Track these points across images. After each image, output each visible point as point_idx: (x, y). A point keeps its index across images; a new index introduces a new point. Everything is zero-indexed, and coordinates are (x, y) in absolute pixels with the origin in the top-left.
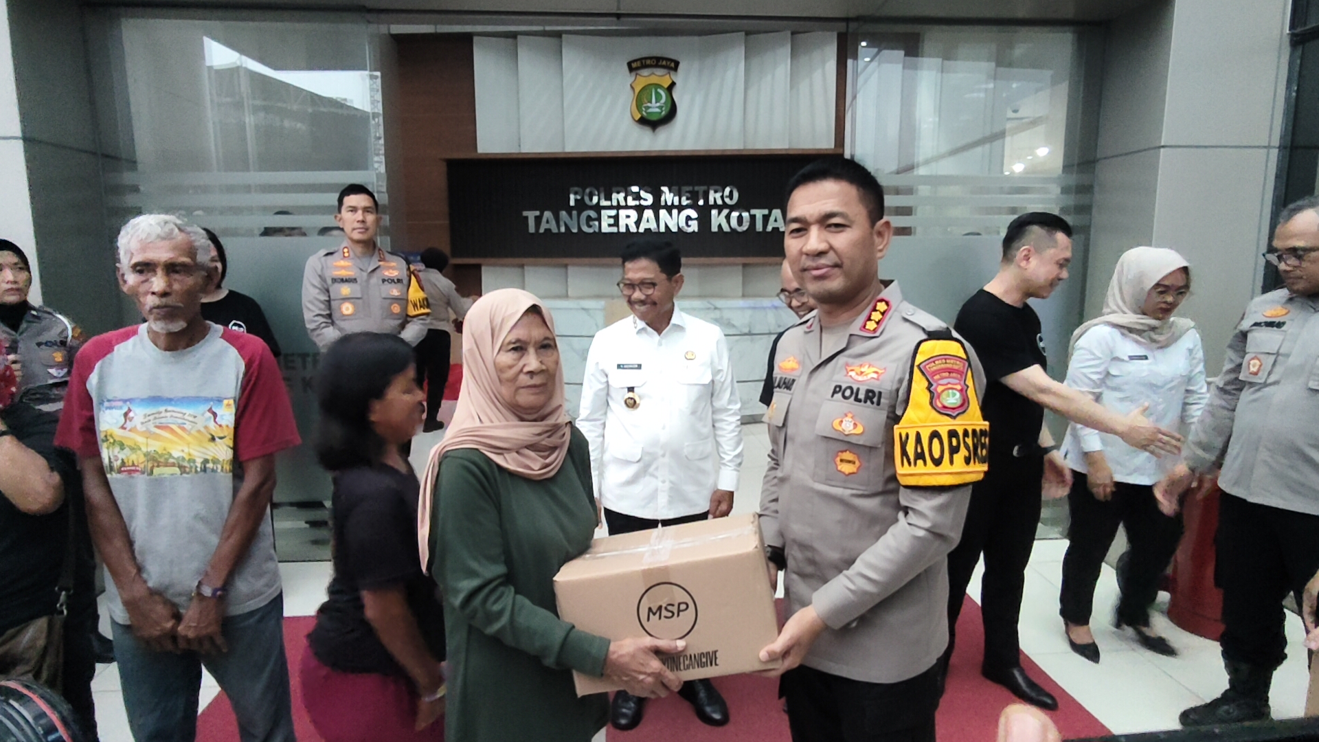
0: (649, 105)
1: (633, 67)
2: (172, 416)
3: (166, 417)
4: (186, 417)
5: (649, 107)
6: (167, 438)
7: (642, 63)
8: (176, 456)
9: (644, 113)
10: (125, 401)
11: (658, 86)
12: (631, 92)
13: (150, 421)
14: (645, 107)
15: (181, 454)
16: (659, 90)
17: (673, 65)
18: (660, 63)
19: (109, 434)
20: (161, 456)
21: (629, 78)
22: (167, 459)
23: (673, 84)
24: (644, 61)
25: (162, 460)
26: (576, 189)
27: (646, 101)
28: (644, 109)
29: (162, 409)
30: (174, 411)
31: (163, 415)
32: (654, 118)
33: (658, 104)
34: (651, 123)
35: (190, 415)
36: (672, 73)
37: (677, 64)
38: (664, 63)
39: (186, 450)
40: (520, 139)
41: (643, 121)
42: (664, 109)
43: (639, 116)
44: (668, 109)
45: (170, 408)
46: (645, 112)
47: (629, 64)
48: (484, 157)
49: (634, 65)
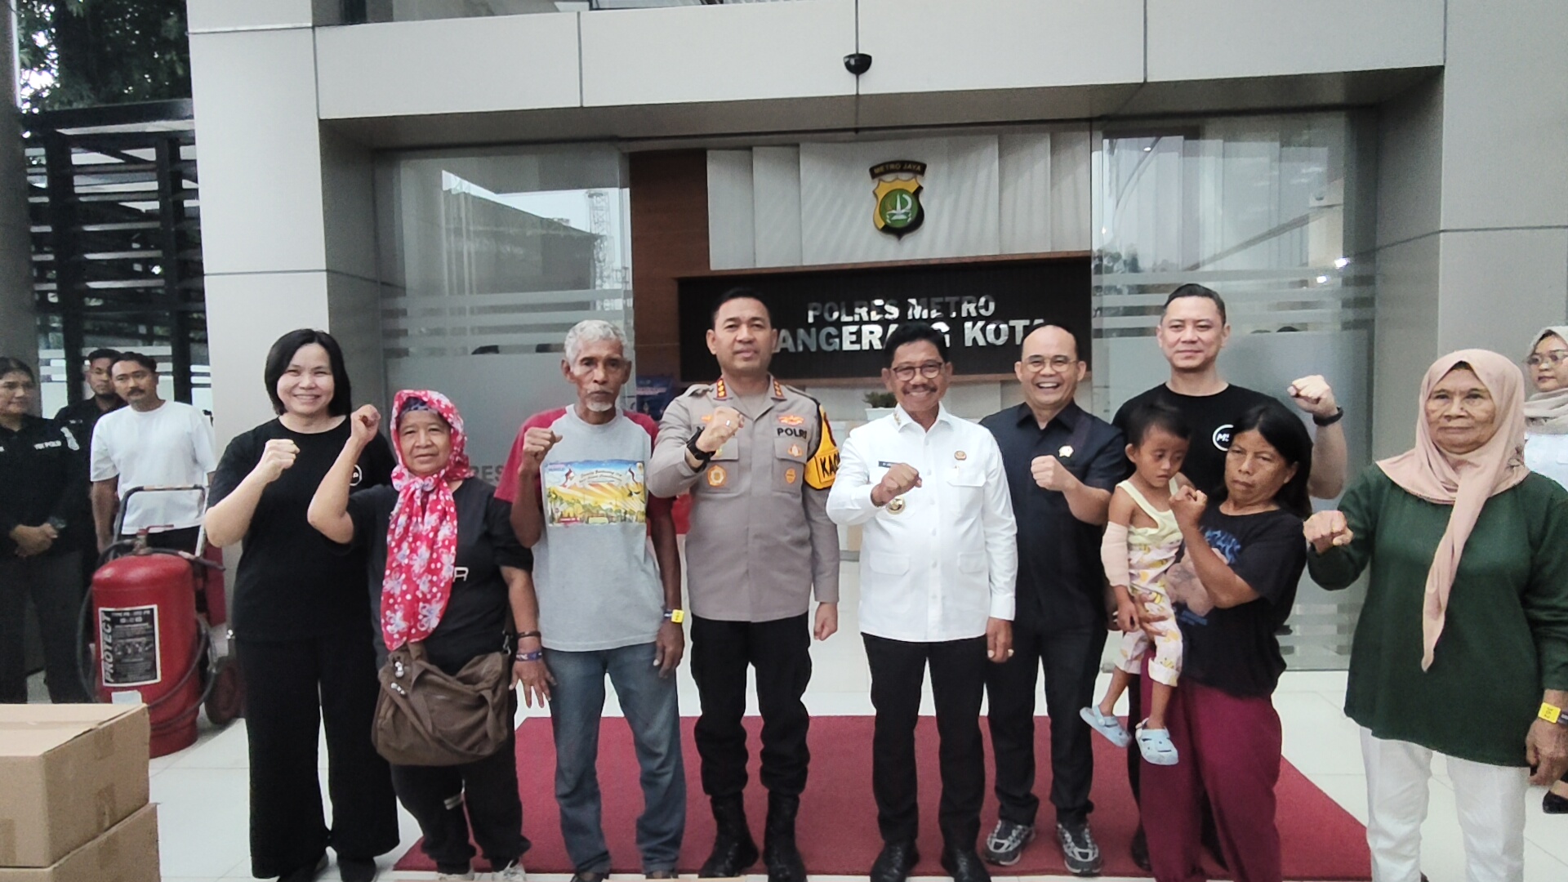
0: (894, 212)
1: (877, 172)
2: (601, 476)
3: (596, 477)
4: (614, 475)
5: (894, 214)
6: (597, 494)
7: (885, 168)
8: (604, 508)
9: (888, 221)
10: (567, 464)
11: (903, 191)
12: (875, 199)
13: (585, 480)
14: (889, 215)
15: (610, 506)
16: (904, 196)
17: (919, 168)
18: (905, 167)
19: (552, 490)
20: (594, 508)
21: (872, 185)
22: (598, 511)
23: (920, 188)
24: (887, 166)
25: (594, 511)
26: (814, 304)
27: (890, 208)
28: (888, 217)
29: (594, 470)
30: (604, 472)
31: (595, 475)
32: (899, 225)
33: (903, 211)
34: (896, 231)
35: (618, 474)
36: (919, 177)
37: (924, 166)
38: (910, 166)
39: (614, 502)
40: (755, 254)
41: (888, 229)
42: (910, 215)
43: (883, 224)
44: (915, 215)
45: (599, 469)
46: (890, 220)
47: (872, 170)
48: (717, 274)
49: (877, 171)
